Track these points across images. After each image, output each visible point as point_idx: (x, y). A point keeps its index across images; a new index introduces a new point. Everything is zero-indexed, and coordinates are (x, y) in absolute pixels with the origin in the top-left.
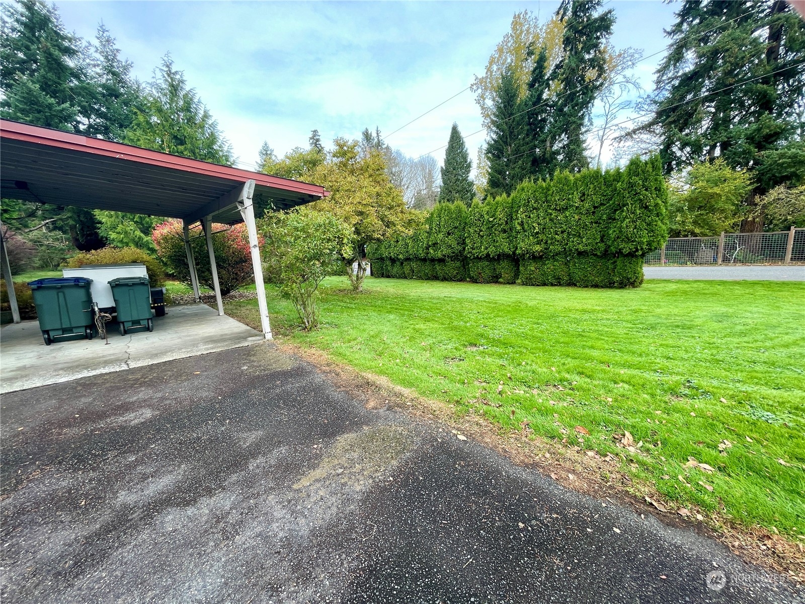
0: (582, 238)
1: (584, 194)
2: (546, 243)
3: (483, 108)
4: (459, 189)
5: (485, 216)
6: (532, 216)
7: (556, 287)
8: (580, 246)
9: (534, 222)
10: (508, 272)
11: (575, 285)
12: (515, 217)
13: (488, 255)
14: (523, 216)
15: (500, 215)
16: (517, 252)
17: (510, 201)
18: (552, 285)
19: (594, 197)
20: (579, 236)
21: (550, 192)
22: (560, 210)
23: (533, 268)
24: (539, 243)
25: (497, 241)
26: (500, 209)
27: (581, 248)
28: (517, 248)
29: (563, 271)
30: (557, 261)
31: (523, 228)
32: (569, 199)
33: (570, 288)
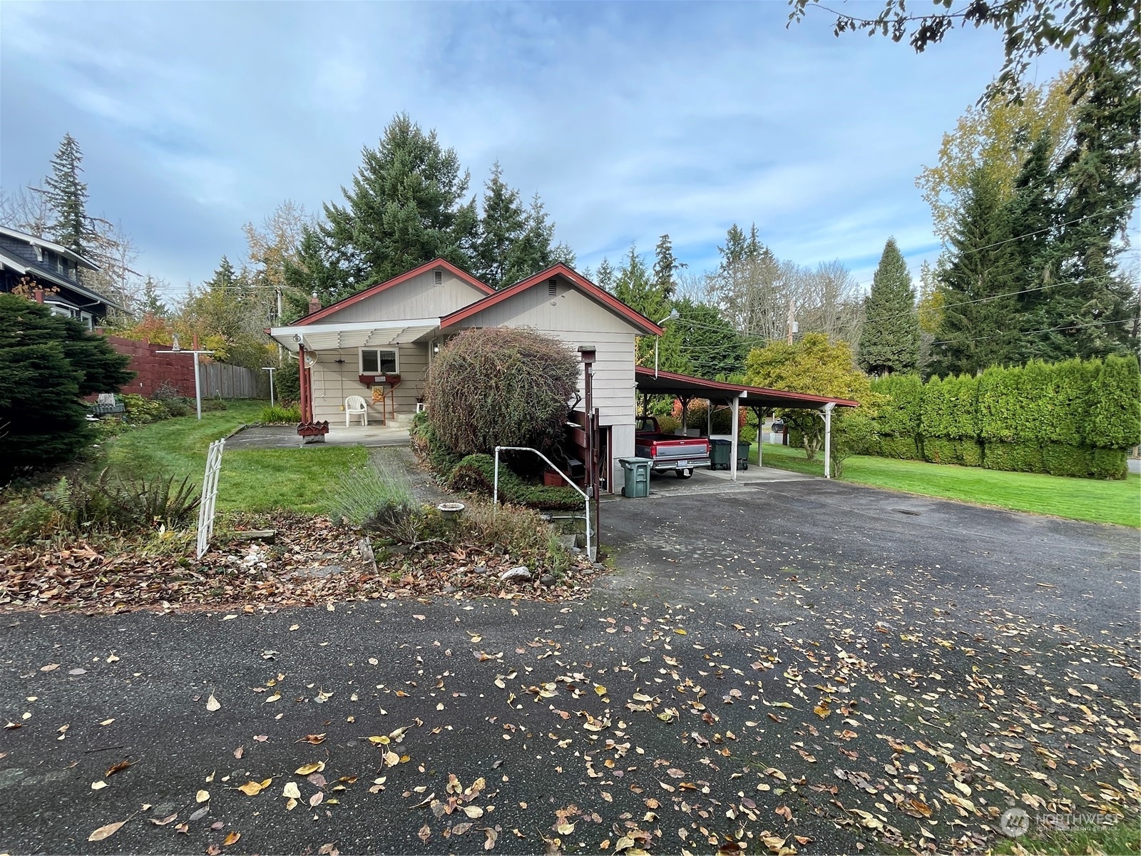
0: (1055, 428)
1: (1059, 387)
2: (1016, 428)
3: (935, 207)
4: (894, 329)
5: (946, 395)
6: (1000, 401)
7: (1027, 473)
8: (1053, 435)
9: (1002, 407)
10: (972, 454)
11: (1049, 473)
12: (980, 400)
13: (948, 435)
14: (990, 400)
15: (964, 395)
16: (983, 435)
17: (976, 383)
18: (1023, 471)
19: (1069, 390)
20: (1052, 425)
21: (1022, 381)
22: (1032, 399)
23: (1000, 453)
24: (1007, 428)
25: (959, 422)
26: (963, 390)
27: (1054, 437)
28: (982, 431)
29: (1035, 457)
30: (1028, 447)
31: (990, 412)
32: (1042, 389)
33: (1042, 475)
